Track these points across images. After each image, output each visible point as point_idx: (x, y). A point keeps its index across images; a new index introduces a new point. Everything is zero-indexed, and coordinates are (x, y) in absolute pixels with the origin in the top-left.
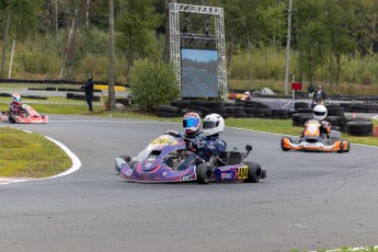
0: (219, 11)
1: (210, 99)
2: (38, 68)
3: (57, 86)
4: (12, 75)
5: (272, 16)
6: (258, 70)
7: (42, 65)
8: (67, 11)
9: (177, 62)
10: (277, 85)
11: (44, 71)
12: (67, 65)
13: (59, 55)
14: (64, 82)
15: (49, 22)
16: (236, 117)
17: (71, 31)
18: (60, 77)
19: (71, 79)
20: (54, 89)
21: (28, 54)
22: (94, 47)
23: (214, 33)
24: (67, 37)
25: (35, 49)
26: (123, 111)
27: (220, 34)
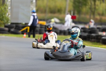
9: (9, 4)
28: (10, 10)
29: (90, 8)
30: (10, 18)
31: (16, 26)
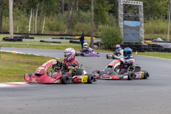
0: (141, 3)
2: (55, 29)
3: (64, 37)
4: (44, 32)
5: (162, 6)
6: (154, 30)
7: (57, 27)
8: (69, 3)
9: (122, 27)
10: (164, 36)
11: (58, 30)
12: (69, 28)
13: (65, 23)
14: (68, 35)
15: (60, 8)
16: (148, 51)
17: (71, 12)
18: (66, 33)
19: (70, 34)
20: (63, 39)
21: (51, 22)
22: (80, 19)
23: (138, 13)
24: (69, 15)
25: (54, 20)
26: (97, 49)
27: (141, 14)
28: (123, 32)
30: (123, 39)
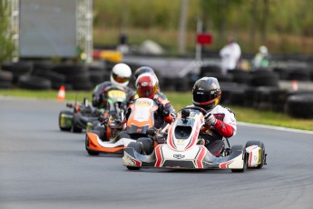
1: (64, 60)
28: (17, 18)
29: (253, 12)
30: (17, 44)
31: (36, 67)
